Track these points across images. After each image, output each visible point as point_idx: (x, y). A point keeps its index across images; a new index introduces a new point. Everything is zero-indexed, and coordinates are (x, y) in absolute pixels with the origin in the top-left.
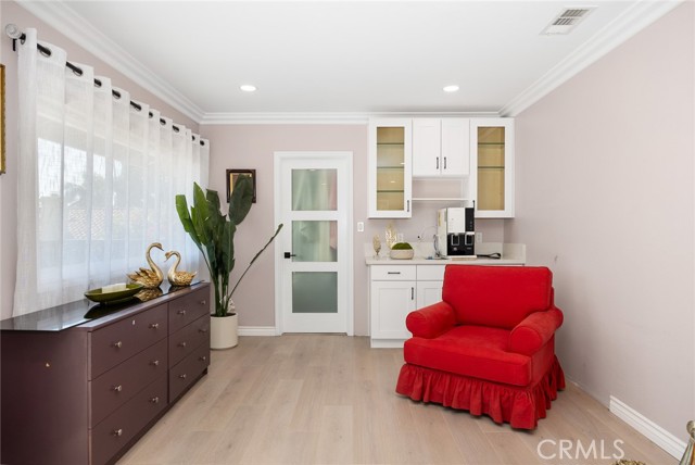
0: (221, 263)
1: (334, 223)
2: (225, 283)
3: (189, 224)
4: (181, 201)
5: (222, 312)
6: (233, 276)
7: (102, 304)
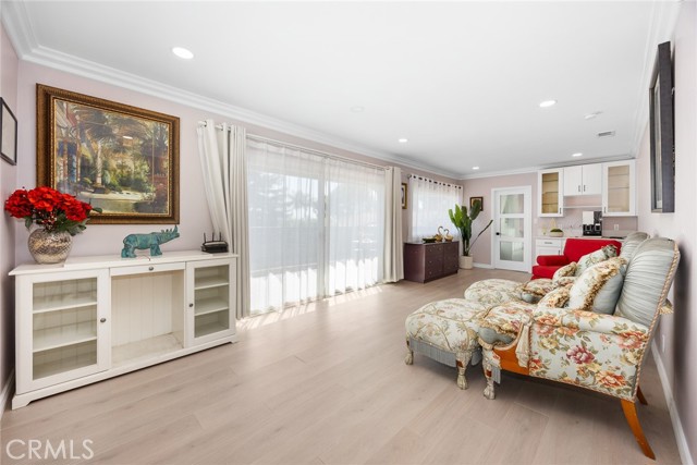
0: (466, 236)
1: (522, 219)
2: (468, 243)
3: (453, 220)
4: (451, 211)
5: (466, 254)
6: (471, 240)
7: (427, 241)
